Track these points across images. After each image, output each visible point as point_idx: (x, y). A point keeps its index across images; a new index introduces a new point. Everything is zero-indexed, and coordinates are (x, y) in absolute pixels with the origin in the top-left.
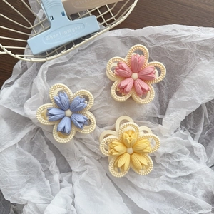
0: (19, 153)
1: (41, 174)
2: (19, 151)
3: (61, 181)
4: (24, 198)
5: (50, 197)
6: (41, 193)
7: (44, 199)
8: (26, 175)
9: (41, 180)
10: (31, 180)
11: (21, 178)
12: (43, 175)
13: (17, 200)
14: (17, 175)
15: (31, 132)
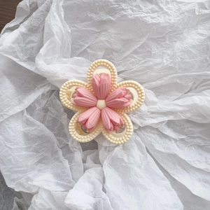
0: (28, 123)
1: (56, 152)
2: (27, 120)
3: (84, 161)
4: (34, 183)
5: (70, 182)
6: (58, 176)
7: (62, 185)
8: (38, 152)
9: (58, 159)
10: (43, 159)
11: (30, 156)
12: (60, 152)
13: (24, 187)
14: (24, 153)
15: (43, 95)
